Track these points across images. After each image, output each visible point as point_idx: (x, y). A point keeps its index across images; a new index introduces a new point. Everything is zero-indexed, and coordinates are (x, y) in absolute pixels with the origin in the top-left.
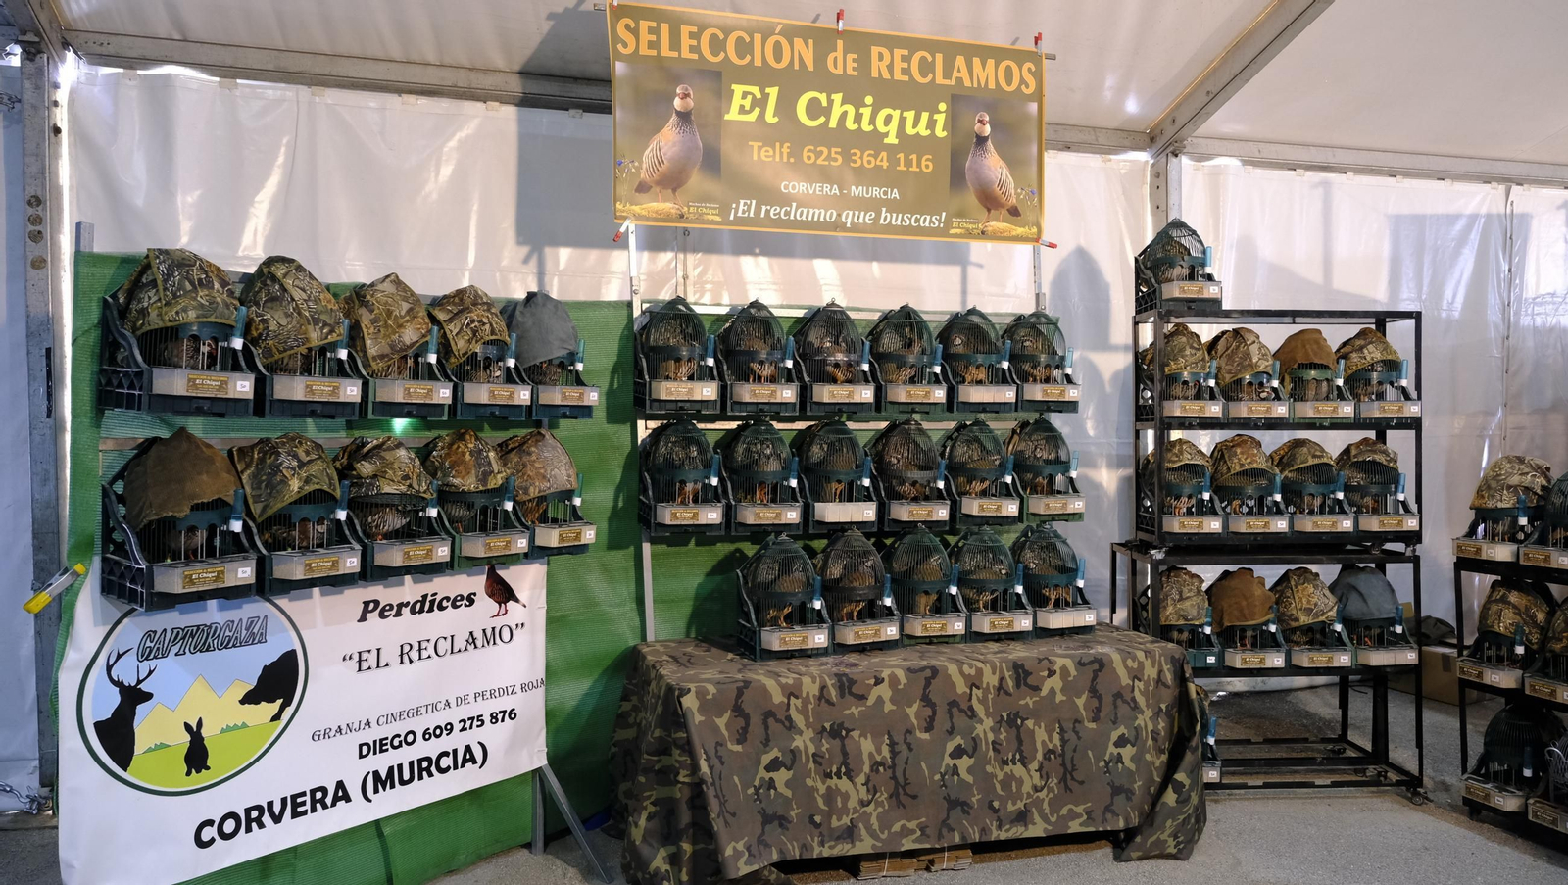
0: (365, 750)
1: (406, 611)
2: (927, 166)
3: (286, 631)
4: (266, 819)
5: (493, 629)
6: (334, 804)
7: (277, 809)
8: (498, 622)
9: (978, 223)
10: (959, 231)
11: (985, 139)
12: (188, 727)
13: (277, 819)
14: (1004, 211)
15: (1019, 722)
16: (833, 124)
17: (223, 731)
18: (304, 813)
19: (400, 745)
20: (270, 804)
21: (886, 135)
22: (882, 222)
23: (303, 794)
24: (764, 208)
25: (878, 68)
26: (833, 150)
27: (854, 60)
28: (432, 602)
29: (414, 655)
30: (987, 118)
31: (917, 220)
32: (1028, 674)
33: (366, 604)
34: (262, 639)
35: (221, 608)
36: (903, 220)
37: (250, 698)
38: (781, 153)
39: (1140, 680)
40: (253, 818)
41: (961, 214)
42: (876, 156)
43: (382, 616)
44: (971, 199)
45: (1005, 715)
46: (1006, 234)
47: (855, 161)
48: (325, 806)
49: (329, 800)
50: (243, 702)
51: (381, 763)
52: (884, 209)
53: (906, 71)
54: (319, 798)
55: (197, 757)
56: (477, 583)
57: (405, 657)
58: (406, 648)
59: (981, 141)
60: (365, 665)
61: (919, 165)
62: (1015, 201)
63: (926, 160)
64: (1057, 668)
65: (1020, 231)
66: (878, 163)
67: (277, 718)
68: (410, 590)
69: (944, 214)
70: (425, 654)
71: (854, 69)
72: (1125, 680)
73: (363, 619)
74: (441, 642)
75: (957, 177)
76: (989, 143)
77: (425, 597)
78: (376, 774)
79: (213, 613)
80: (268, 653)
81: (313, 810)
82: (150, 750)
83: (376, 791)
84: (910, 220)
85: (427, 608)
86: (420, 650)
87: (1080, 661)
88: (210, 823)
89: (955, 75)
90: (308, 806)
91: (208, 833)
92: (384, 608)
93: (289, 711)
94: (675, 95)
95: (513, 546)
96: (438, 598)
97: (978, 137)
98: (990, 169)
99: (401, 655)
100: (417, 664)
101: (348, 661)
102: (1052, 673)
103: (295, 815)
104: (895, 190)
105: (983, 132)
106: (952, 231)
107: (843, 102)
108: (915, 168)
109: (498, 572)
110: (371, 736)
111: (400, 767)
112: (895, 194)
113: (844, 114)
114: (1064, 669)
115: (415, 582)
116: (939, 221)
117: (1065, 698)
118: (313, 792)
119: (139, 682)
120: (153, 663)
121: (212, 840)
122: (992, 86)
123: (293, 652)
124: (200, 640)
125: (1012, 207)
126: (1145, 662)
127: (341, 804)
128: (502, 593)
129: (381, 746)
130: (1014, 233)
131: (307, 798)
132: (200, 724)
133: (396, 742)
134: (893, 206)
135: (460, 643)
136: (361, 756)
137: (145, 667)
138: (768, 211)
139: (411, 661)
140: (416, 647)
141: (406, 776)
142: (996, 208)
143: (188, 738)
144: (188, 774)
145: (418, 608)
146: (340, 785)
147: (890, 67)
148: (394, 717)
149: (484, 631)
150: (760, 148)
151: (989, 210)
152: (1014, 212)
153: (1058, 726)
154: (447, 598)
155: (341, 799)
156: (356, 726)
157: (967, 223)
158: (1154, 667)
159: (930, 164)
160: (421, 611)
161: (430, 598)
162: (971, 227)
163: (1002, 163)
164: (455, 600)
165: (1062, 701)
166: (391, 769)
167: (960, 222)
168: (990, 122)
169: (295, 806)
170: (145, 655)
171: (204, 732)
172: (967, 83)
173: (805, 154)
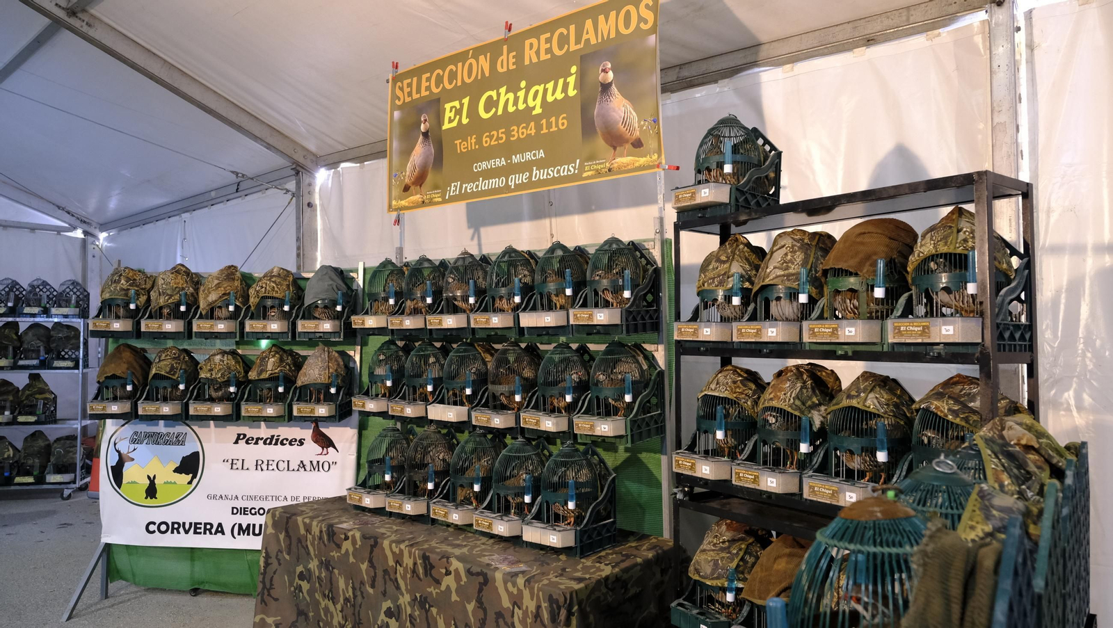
0: (235, 511)
1: (261, 442)
2: (563, 124)
3: (195, 442)
4: (181, 530)
5: (318, 462)
6: (215, 534)
7: (187, 527)
8: (322, 459)
9: (606, 162)
10: (590, 173)
11: (610, 84)
12: (149, 477)
13: (187, 532)
14: (628, 146)
15: (427, 606)
16: (500, 112)
17: (165, 483)
18: (200, 533)
19: (255, 514)
20: (184, 523)
21: (534, 108)
22: (533, 179)
23: (201, 524)
24: (464, 186)
25: (530, 56)
26: (500, 131)
27: (514, 57)
28: (277, 440)
29: (264, 466)
30: (609, 65)
31: (558, 171)
32: (432, 567)
33: (239, 435)
34: (183, 443)
35: (166, 426)
36: (548, 174)
37: (177, 470)
38: (471, 143)
39: (519, 608)
40: (175, 527)
41: (591, 157)
42: (526, 128)
43: (247, 443)
44: (600, 143)
45: (418, 595)
46: (629, 167)
47: (514, 136)
48: (211, 533)
49: (213, 531)
50: (175, 471)
51: (245, 520)
52: (535, 168)
53: (549, 51)
54: (208, 528)
55: (151, 491)
56: (307, 434)
57: (259, 467)
58: (260, 462)
59: (606, 87)
60: (235, 467)
61: (557, 125)
62: (638, 133)
63: (563, 119)
64: (452, 569)
65: (642, 161)
66: (529, 132)
67: (190, 483)
68: (264, 431)
69: (578, 161)
70: (270, 468)
71: (514, 64)
72: (506, 603)
73: (236, 442)
74: (281, 463)
75: (588, 127)
76: (614, 88)
77: (273, 436)
78: (240, 525)
79: (161, 427)
80: (186, 450)
81: (205, 533)
82: (129, 483)
83: (239, 534)
84: (552, 173)
85: (274, 442)
86: (268, 465)
87: (469, 569)
88: (154, 523)
89: (585, 37)
90: (202, 530)
91: (152, 528)
92: (248, 439)
93: (195, 481)
94: (421, 122)
95: (264, 412)
96: (281, 438)
97: (602, 85)
98: (614, 111)
99: (257, 465)
100: (265, 472)
101: (225, 463)
102: (448, 573)
103: (195, 533)
104: (541, 151)
105: (606, 79)
106: (585, 175)
107: (507, 92)
108: (554, 129)
109: (321, 429)
110: (240, 504)
111: (254, 525)
112: (542, 154)
113: (507, 101)
114: (457, 571)
115: (268, 427)
116: (574, 168)
117: (458, 599)
118: (206, 524)
119: (128, 453)
120: (136, 446)
121: (154, 532)
122: (613, 35)
123: (198, 453)
124: (156, 439)
125: (636, 140)
126: (524, 591)
127: (219, 534)
128: (325, 442)
129: (244, 511)
130: (637, 164)
131: (202, 526)
132: (154, 477)
133: (253, 511)
134: (541, 164)
135: (294, 465)
136: (233, 513)
137: (132, 447)
138: (466, 188)
139: (262, 470)
140: (266, 463)
141: (257, 531)
142: (621, 145)
143: (148, 482)
144: (146, 498)
145: (268, 441)
146: (220, 525)
147: (538, 53)
148: (251, 498)
149: (311, 462)
150: (460, 143)
151: (615, 148)
152: (638, 144)
153: (453, 622)
154: (287, 440)
155: (219, 532)
156: (230, 497)
157: (596, 164)
158: (532, 600)
159: (565, 121)
160: (270, 444)
161: (275, 437)
162: (599, 167)
163: (625, 102)
164: (291, 440)
165: (456, 601)
166: (249, 525)
167: (590, 165)
168: (613, 69)
169: (196, 528)
170: (133, 441)
171: (156, 481)
172: (593, 41)
173: (484, 140)
